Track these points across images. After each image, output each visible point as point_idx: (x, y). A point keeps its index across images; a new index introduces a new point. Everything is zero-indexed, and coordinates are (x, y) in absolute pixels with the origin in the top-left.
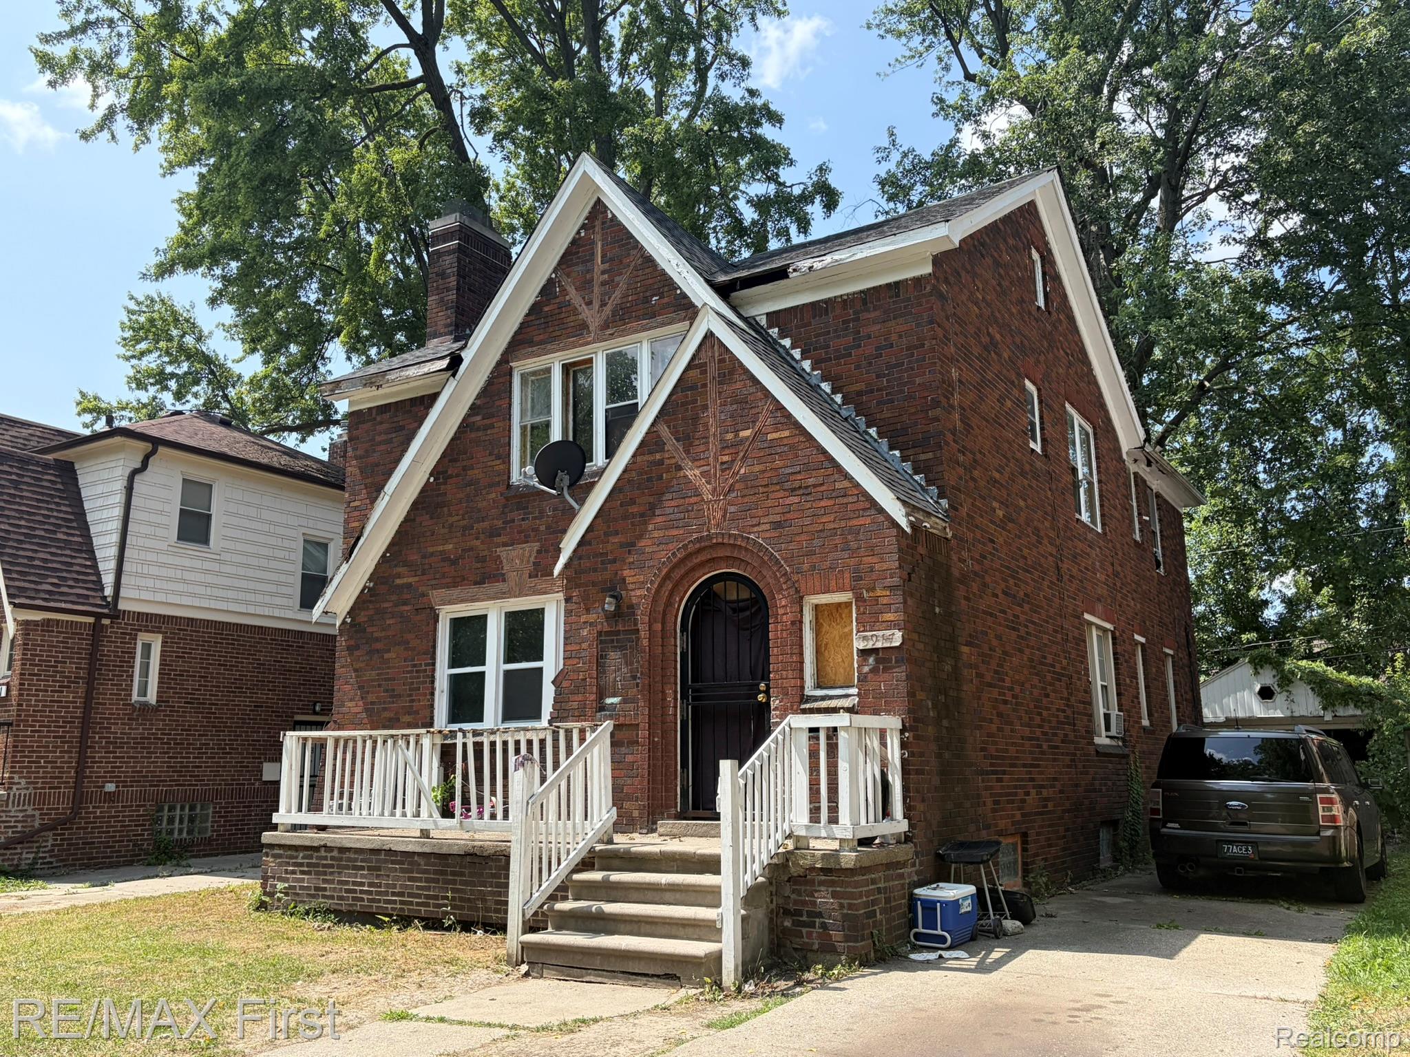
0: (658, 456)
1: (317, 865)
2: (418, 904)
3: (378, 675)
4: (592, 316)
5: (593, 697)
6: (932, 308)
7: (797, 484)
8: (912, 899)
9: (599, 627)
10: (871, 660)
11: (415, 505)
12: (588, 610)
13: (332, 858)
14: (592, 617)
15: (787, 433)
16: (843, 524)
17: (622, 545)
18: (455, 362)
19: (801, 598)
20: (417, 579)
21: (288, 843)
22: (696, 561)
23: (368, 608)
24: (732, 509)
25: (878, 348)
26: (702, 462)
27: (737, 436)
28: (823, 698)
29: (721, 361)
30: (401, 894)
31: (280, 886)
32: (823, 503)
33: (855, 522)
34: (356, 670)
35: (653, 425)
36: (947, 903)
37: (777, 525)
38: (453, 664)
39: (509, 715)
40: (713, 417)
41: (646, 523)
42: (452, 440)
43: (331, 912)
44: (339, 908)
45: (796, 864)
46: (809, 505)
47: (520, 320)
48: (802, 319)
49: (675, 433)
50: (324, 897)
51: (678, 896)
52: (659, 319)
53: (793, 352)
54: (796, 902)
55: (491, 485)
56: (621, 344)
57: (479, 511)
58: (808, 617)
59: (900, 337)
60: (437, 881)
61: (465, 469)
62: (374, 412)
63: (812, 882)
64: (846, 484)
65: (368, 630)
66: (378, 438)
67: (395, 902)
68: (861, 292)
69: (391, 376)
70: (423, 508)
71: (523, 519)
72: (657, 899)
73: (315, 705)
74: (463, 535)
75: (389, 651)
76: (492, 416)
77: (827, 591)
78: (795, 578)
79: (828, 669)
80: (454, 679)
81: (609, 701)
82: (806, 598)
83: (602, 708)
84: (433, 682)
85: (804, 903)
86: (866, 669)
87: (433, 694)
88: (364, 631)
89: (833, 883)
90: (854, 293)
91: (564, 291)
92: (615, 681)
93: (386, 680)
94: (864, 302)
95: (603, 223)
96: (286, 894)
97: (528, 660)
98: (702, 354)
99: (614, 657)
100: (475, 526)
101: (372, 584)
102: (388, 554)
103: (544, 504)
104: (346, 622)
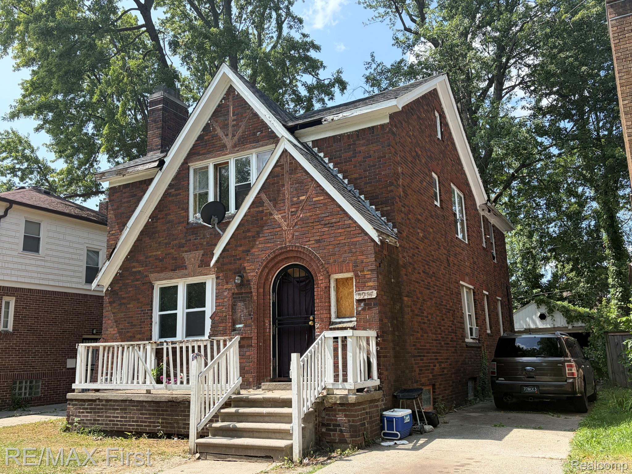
0: (261, 209)
1: (95, 409)
2: (145, 426)
3: (124, 315)
4: (228, 141)
5: (230, 324)
6: (389, 139)
7: (327, 222)
8: (382, 417)
9: (233, 291)
10: (362, 304)
11: (142, 233)
12: (227, 283)
13: (102, 405)
14: (229, 286)
15: (322, 198)
16: (349, 240)
17: (244, 251)
18: (161, 163)
19: (330, 276)
20: (143, 268)
21: (80, 398)
22: (279, 258)
23: (119, 283)
24: (296, 234)
25: (364, 158)
26: (282, 212)
27: (298, 199)
28: (340, 323)
29: (291, 163)
30: (137, 421)
31: (76, 419)
32: (339, 231)
33: (355, 240)
34: (113, 313)
35: (258, 194)
36: (398, 418)
37: (318, 241)
38: (161, 310)
39: (189, 334)
40: (287, 190)
41: (255, 241)
42: (160, 201)
43: (102, 431)
44: (105, 429)
45: (327, 402)
46: (333, 232)
47: (193, 143)
48: (329, 144)
49: (269, 198)
50: (98, 424)
51: (272, 418)
52: (261, 143)
53: (324, 159)
54: (327, 420)
55: (179, 223)
56: (242, 155)
57: (174, 235)
58: (333, 284)
59: (375, 152)
60: (154, 414)
61: (166, 215)
62: (122, 188)
63: (335, 410)
64: (350, 222)
65: (120, 293)
66: (124, 201)
67: (134, 425)
68: (356, 131)
69: (130, 170)
70: (146, 234)
71: (195, 239)
72: (262, 420)
73: (93, 330)
74: (166, 247)
75: (130, 303)
76: (179, 189)
77: (342, 272)
78: (326, 266)
79: (342, 309)
80: (162, 317)
81: (238, 326)
82: (332, 276)
83: (234, 330)
84: (151, 318)
85: (332, 420)
86: (360, 309)
87: (151, 324)
88: (117, 294)
89: (345, 410)
90: (353, 132)
91: (214, 130)
92: (241, 316)
93: (128, 317)
94: (358, 136)
95: (233, 97)
96: (79, 423)
97: (198, 307)
98: (282, 160)
99: (240, 305)
100: (172, 243)
101: (121, 271)
102: (129, 257)
103: (206, 232)
104: (109, 290)
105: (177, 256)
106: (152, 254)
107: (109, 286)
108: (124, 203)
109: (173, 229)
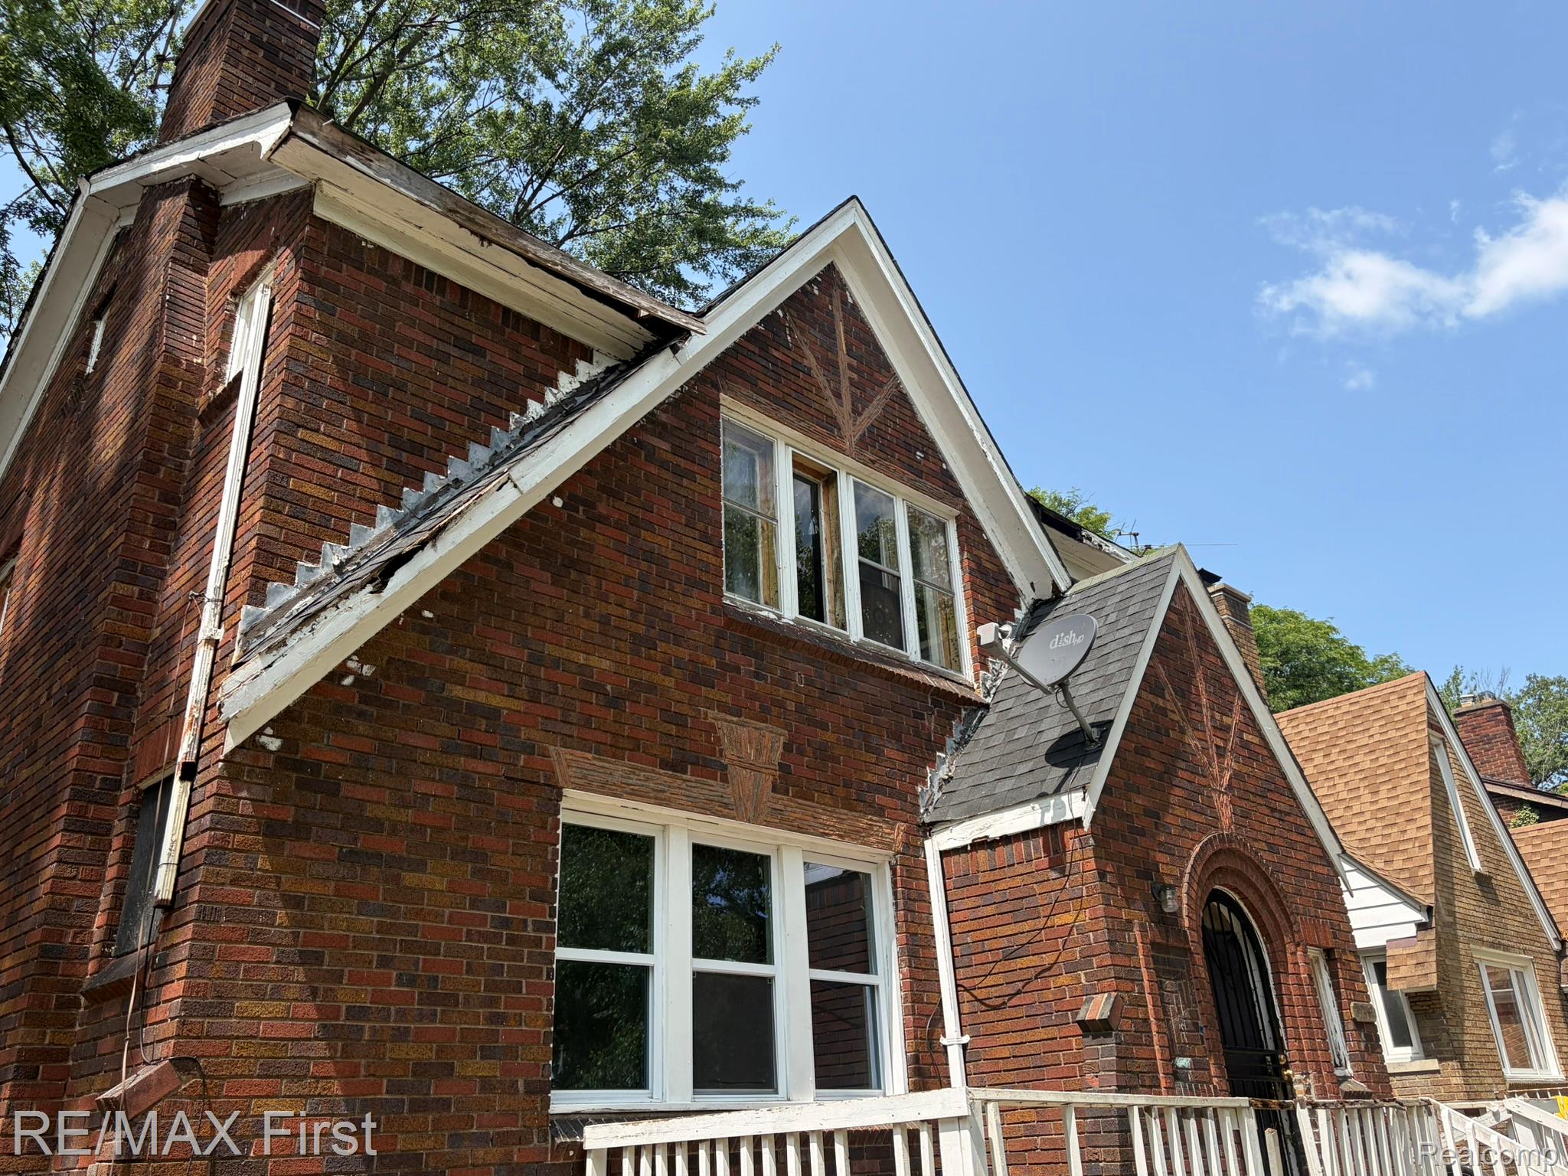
0: (1161, 702)
3: (379, 928)
9: (1150, 934)
10: (1363, 1035)
12: (1128, 902)
14: (1135, 915)
17: (1147, 812)
19: (1306, 947)
20: (513, 704)
22: (1215, 865)
26: (1200, 735)
29: (1193, 619)
33: (1319, 869)
35: (1151, 657)
40: (1201, 684)
41: (1166, 790)
46: (1285, 833)
49: (1171, 681)
52: (928, 484)
56: (871, 482)
62: (395, 267)
77: (1319, 944)
78: (1297, 919)
81: (1179, 1063)
82: (1308, 949)
83: (1175, 1074)
86: (1362, 1046)
91: (799, 349)
92: (1179, 1028)
95: (843, 302)
98: (1177, 599)
99: (1170, 987)
101: (367, 670)
102: (427, 614)
103: (791, 665)
104: (263, 747)
107: (271, 723)
109: (664, 593)
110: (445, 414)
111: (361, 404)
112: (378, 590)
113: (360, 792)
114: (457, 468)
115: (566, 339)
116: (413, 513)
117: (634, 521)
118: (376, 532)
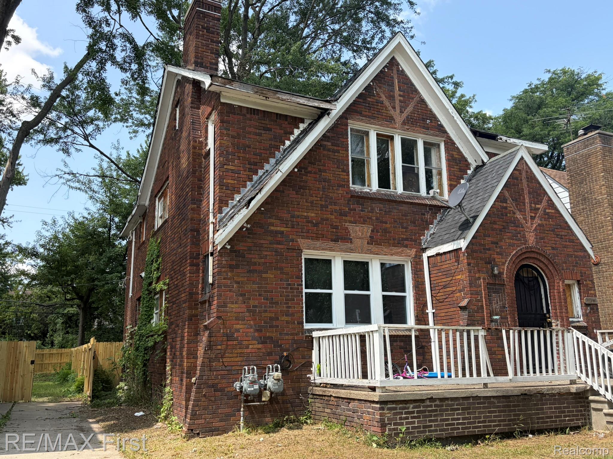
0: (505, 205)
2: (494, 426)
3: (258, 288)
5: (488, 315)
9: (487, 281)
10: (589, 308)
11: (284, 183)
12: (479, 271)
13: (436, 406)
14: (482, 275)
15: (553, 211)
16: (574, 253)
20: (287, 229)
23: (246, 241)
24: (536, 237)
26: (523, 213)
29: (527, 171)
30: (484, 422)
33: (578, 254)
35: (502, 189)
37: (553, 248)
40: (526, 195)
47: (354, 99)
49: (511, 196)
52: (431, 132)
55: (339, 185)
56: (408, 136)
71: (362, 211)
77: (572, 279)
78: (562, 272)
81: (495, 317)
84: (303, 296)
86: (588, 311)
87: (303, 304)
88: (243, 256)
91: (379, 95)
92: (496, 308)
98: (519, 165)
99: (494, 296)
100: (330, 207)
101: (249, 226)
102: (263, 209)
103: (374, 205)
104: (226, 248)
105: (338, 224)
106: (301, 213)
107: (228, 242)
108: (250, 133)
109: (330, 191)
110: (262, 151)
111: (240, 155)
112: (247, 208)
113: (250, 256)
114: (267, 167)
115: (296, 118)
116: (256, 182)
117: (320, 170)
118: (247, 189)
